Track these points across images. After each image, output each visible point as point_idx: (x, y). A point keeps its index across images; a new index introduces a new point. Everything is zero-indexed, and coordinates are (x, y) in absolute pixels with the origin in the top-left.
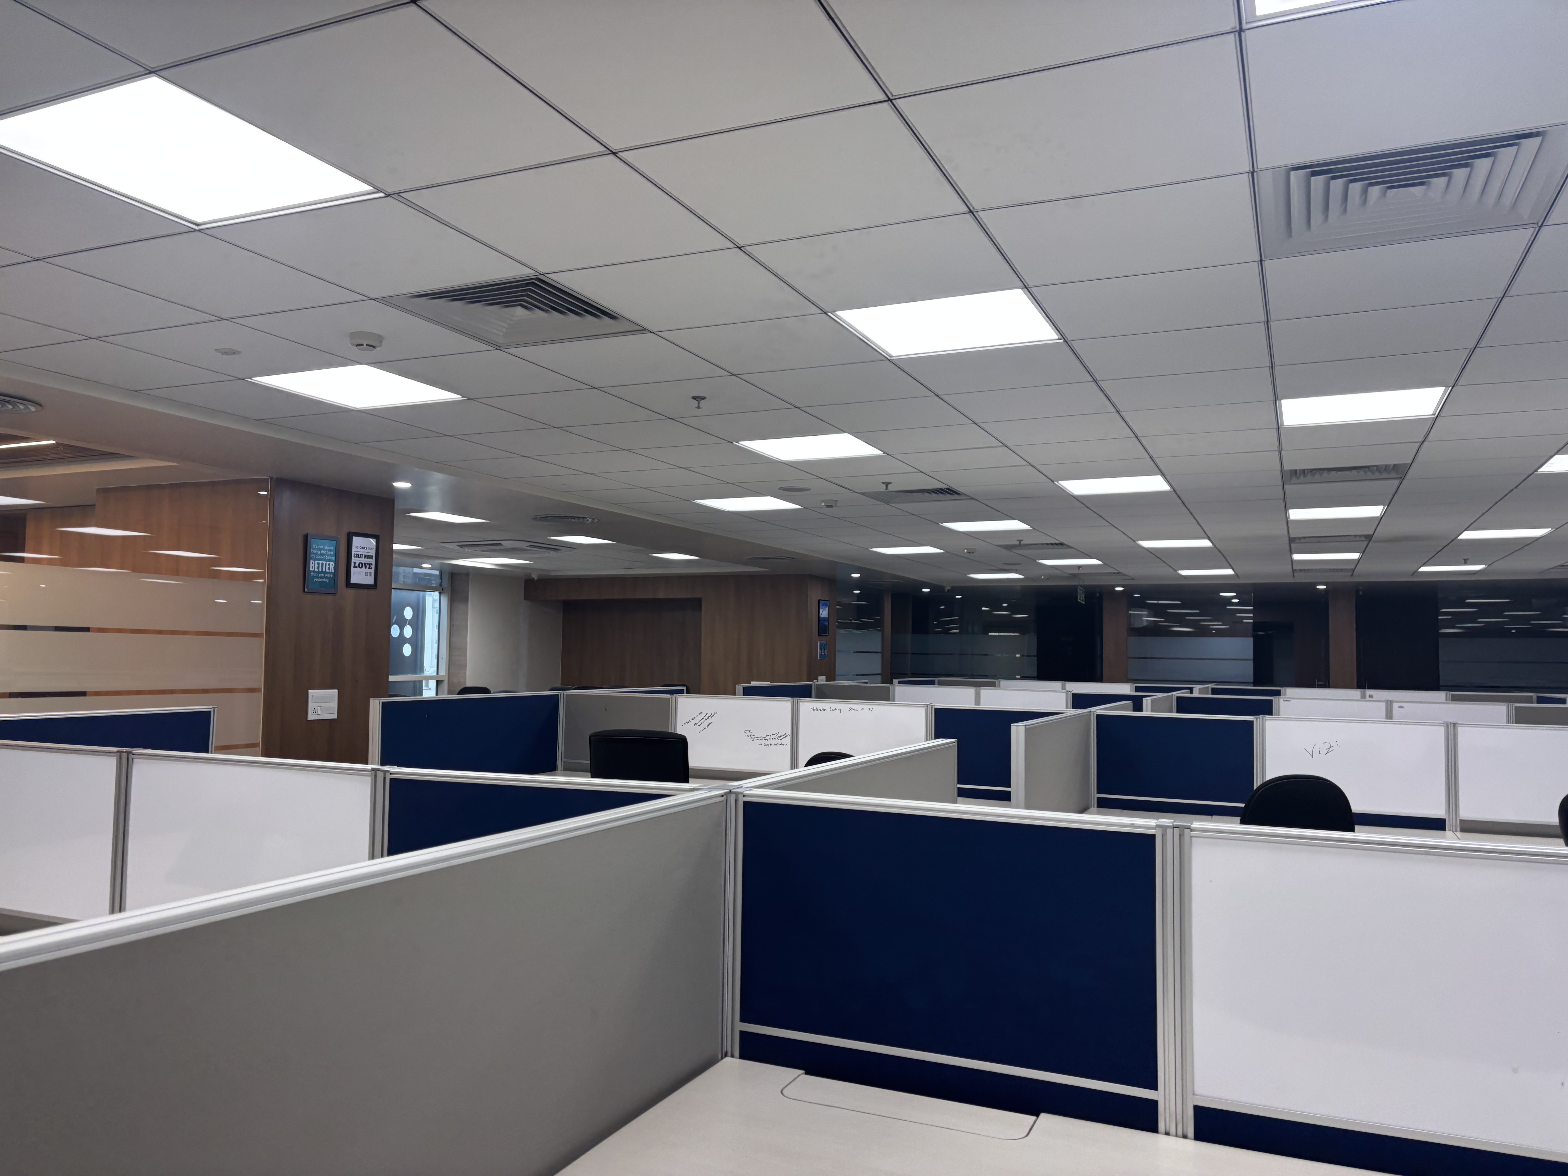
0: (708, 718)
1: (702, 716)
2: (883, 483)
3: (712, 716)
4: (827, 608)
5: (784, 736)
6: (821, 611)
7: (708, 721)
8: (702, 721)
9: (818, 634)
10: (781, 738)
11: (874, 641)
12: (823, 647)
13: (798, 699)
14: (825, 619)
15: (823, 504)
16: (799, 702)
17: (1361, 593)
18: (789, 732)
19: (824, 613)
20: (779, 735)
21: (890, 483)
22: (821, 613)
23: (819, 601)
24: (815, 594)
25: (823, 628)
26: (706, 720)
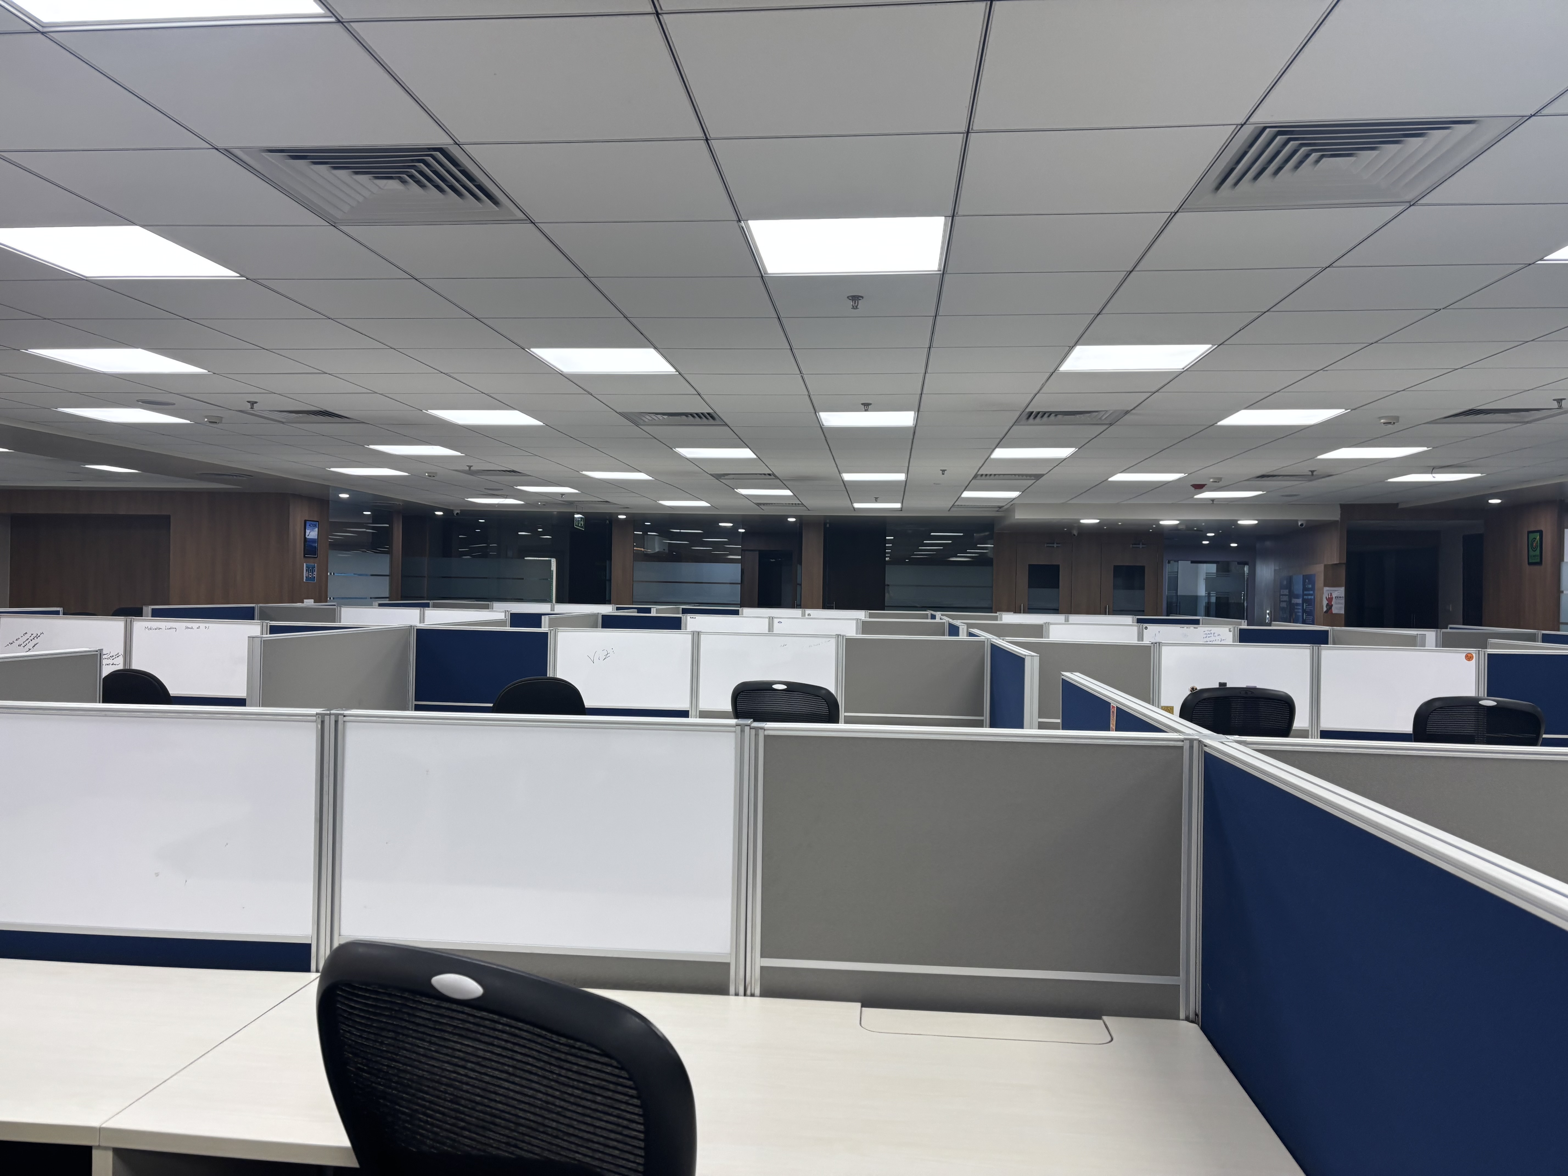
0: (33, 639)
1: (27, 636)
2: (248, 402)
3: (37, 636)
4: (317, 529)
5: (116, 656)
6: (308, 532)
7: (34, 642)
8: (27, 642)
9: (304, 557)
10: (113, 658)
11: (382, 564)
12: (310, 569)
13: (131, 619)
14: (313, 541)
15: (206, 420)
16: (132, 621)
17: (828, 526)
18: (122, 652)
19: (312, 534)
20: (111, 655)
21: (256, 403)
22: (307, 534)
23: (305, 521)
24: (298, 514)
25: (310, 549)
26: (31, 640)
